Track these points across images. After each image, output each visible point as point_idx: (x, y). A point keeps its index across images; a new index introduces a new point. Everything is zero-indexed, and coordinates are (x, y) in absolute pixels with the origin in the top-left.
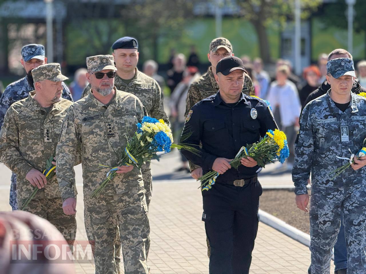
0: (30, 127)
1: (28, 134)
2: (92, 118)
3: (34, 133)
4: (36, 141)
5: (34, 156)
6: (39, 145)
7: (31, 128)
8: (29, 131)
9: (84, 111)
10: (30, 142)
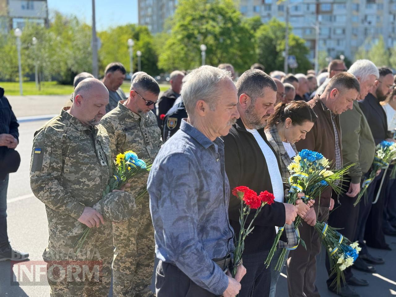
0: (84, 149)
1: (81, 158)
2: (130, 128)
3: (88, 156)
4: (93, 165)
5: (91, 184)
6: (96, 170)
7: (85, 151)
8: (83, 155)
9: (121, 122)
10: (84, 168)
